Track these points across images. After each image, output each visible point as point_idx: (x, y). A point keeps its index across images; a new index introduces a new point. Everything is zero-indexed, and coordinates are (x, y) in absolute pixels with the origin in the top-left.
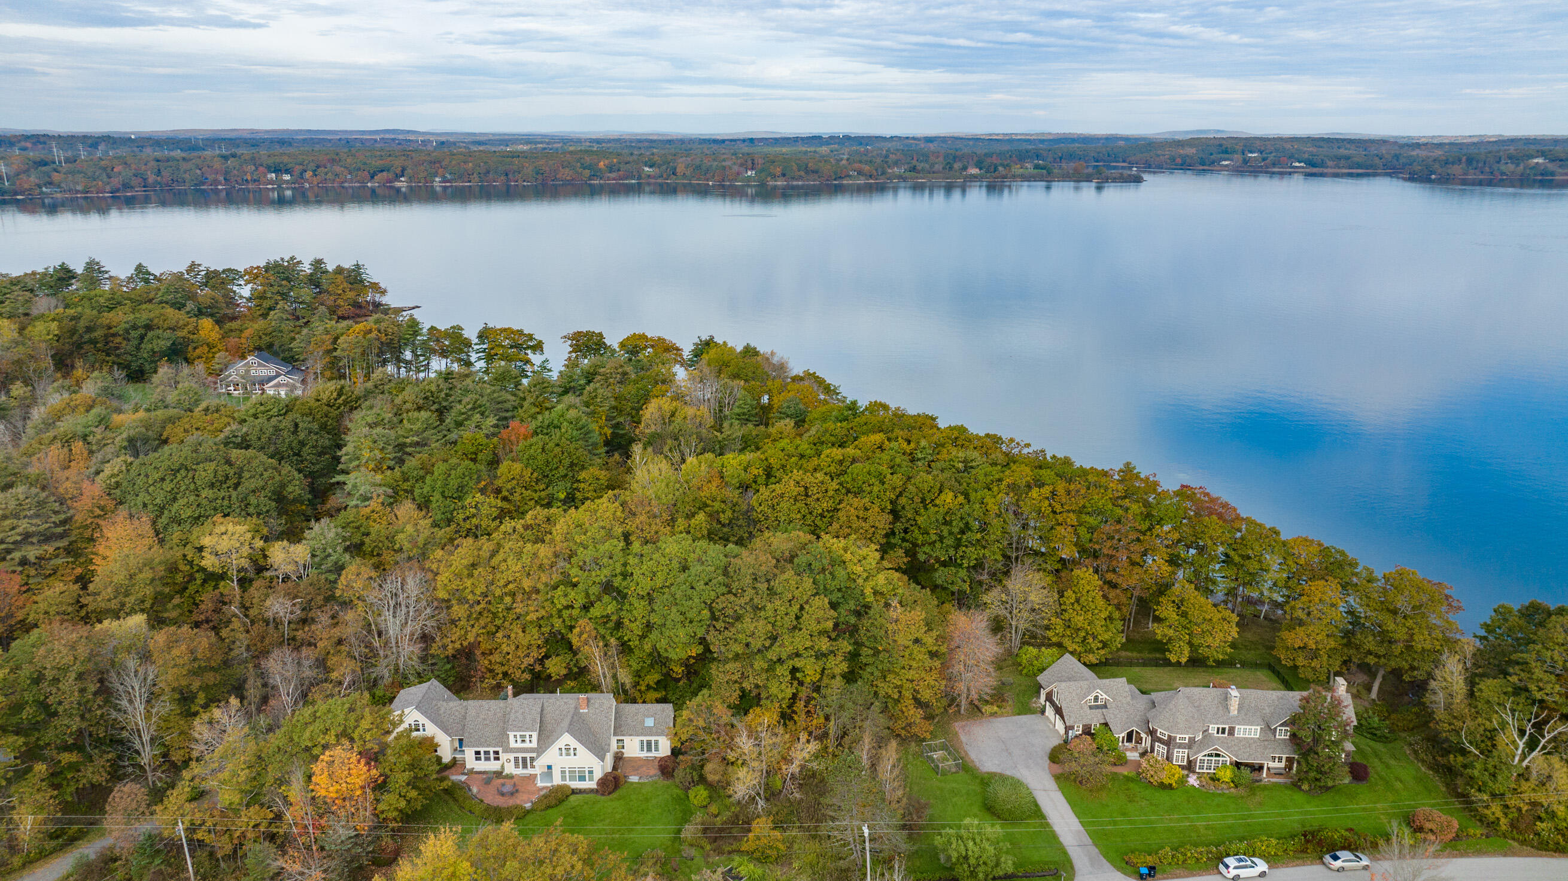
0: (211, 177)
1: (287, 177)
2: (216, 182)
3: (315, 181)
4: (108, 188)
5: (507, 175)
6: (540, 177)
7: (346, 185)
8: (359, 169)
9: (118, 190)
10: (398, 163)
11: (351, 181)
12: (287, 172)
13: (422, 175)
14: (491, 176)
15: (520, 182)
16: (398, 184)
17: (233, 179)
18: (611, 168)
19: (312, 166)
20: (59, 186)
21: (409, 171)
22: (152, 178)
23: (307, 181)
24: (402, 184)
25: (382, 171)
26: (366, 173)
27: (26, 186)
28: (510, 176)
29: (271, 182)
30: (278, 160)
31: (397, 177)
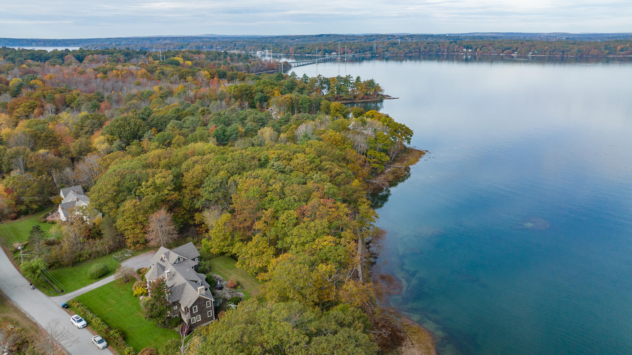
0: (442, 50)
1: (470, 50)
2: (444, 51)
3: (480, 52)
4: (404, 53)
5: (563, 52)
6: (580, 53)
7: (492, 54)
8: (498, 48)
9: (407, 53)
10: (515, 46)
11: (494, 53)
12: (471, 48)
13: (523, 51)
14: (555, 52)
15: (569, 56)
16: (513, 55)
17: (450, 51)
18: (622, 50)
19: (481, 46)
20: (389, 52)
21: (519, 49)
22: (422, 49)
23: (477, 52)
24: (515, 55)
25: (508, 49)
26: (501, 50)
27: (379, 52)
28: (565, 53)
29: (464, 52)
30: (469, 43)
31: (513, 52)
